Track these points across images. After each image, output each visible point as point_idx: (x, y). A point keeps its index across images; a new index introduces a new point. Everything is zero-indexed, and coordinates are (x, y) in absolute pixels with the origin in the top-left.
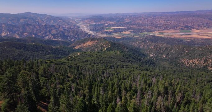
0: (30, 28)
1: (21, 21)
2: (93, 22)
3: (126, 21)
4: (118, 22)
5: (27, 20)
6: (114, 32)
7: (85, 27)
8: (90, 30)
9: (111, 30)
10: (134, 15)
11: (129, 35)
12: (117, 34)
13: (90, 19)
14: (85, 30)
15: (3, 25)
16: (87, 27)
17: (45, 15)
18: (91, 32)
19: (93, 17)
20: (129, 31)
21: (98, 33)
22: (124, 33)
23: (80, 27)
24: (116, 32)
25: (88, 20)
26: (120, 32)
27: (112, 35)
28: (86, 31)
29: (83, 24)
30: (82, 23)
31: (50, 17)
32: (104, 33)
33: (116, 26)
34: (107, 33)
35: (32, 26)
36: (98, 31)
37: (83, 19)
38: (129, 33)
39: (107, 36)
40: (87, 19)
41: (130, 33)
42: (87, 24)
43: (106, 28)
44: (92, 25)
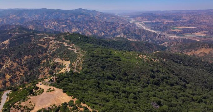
0: (92, 25)
1: (79, 17)
2: (147, 20)
3: (185, 19)
4: (175, 20)
5: (84, 16)
6: (184, 33)
7: (140, 25)
8: (151, 29)
9: (179, 31)
10: (187, 12)
11: (207, 37)
12: (188, 35)
13: (140, 16)
14: (144, 28)
15: (68, 21)
16: (144, 25)
17: (95, 11)
18: (153, 31)
19: (143, 14)
20: (202, 32)
21: (163, 32)
22: (196, 34)
23: (136, 25)
24: (186, 33)
25: (140, 17)
26: (190, 32)
27: (183, 35)
28: (146, 29)
29: (136, 21)
30: (134, 20)
31: (101, 14)
32: (172, 33)
33: (179, 25)
34: (175, 33)
35: (94, 22)
36: (160, 30)
37: (134, 16)
38: (203, 34)
39: (178, 37)
40: (138, 16)
41: (205, 34)
42: (140, 21)
43: (171, 28)
44: (148, 23)
